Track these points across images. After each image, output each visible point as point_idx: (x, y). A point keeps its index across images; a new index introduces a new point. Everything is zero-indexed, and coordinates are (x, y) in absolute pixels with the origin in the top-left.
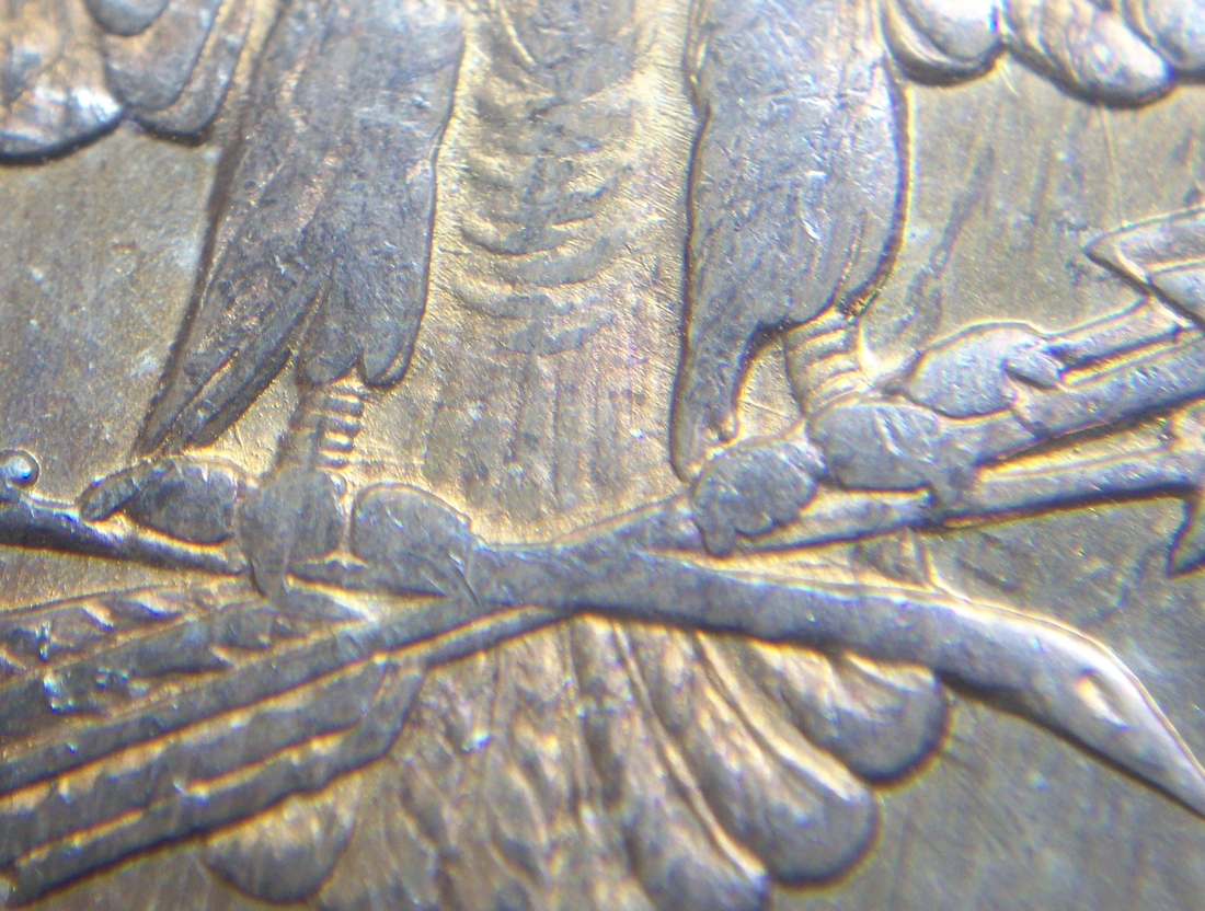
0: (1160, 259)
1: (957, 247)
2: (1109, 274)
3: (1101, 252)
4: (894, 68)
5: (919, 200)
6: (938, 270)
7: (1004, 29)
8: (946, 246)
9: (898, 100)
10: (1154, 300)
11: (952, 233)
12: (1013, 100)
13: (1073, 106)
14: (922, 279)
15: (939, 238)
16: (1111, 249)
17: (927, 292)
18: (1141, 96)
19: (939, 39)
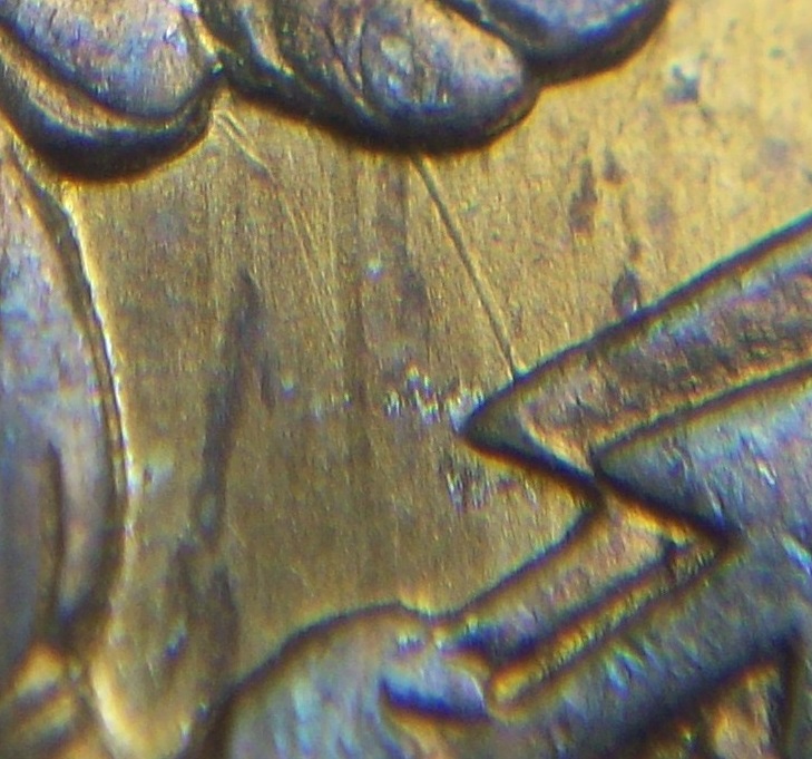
0: (606, 421)
1: (233, 479)
2: (520, 473)
3: (494, 430)
4: (30, 165)
5: (141, 404)
6: (211, 534)
7: (208, 45)
8: (213, 483)
9: (54, 221)
10: (613, 503)
11: (218, 452)
12: (261, 175)
13: (369, 166)
14: (183, 559)
15: (194, 471)
16: (514, 424)
17: (202, 579)
18: (489, 120)
19: (103, 87)
